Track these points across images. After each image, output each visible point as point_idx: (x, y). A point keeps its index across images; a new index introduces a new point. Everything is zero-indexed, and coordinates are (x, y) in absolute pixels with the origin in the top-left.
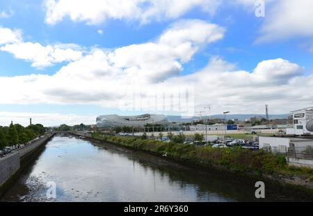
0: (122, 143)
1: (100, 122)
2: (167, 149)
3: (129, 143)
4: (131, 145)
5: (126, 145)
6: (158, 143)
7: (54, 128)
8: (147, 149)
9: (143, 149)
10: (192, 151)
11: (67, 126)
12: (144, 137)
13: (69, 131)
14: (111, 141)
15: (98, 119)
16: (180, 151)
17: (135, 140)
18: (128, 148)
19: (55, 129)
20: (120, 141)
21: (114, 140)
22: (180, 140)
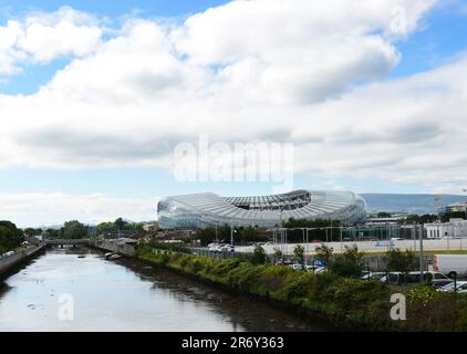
0: (202, 273)
1: (167, 215)
2: (311, 293)
3: (220, 274)
4: (224, 280)
5: (213, 278)
6: (289, 277)
7: (50, 230)
8: (261, 290)
9: (253, 291)
10: (378, 302)
11: (81, 226)
12: (260, 257)
13: (84, 239)
14: (176, 266)
15: (161, 207)
16: (346, 301)
17: (237, 264)
18: (215, 286)
19: (51, 233)
20: (198, 266)
21: (184, 264)
22: (350, 266)
